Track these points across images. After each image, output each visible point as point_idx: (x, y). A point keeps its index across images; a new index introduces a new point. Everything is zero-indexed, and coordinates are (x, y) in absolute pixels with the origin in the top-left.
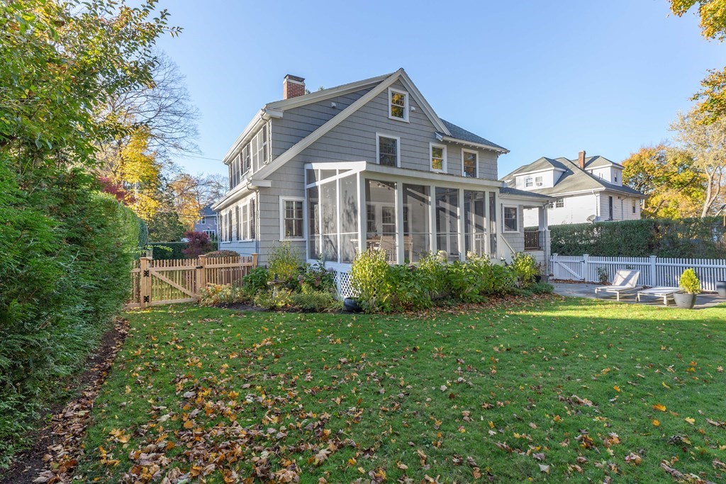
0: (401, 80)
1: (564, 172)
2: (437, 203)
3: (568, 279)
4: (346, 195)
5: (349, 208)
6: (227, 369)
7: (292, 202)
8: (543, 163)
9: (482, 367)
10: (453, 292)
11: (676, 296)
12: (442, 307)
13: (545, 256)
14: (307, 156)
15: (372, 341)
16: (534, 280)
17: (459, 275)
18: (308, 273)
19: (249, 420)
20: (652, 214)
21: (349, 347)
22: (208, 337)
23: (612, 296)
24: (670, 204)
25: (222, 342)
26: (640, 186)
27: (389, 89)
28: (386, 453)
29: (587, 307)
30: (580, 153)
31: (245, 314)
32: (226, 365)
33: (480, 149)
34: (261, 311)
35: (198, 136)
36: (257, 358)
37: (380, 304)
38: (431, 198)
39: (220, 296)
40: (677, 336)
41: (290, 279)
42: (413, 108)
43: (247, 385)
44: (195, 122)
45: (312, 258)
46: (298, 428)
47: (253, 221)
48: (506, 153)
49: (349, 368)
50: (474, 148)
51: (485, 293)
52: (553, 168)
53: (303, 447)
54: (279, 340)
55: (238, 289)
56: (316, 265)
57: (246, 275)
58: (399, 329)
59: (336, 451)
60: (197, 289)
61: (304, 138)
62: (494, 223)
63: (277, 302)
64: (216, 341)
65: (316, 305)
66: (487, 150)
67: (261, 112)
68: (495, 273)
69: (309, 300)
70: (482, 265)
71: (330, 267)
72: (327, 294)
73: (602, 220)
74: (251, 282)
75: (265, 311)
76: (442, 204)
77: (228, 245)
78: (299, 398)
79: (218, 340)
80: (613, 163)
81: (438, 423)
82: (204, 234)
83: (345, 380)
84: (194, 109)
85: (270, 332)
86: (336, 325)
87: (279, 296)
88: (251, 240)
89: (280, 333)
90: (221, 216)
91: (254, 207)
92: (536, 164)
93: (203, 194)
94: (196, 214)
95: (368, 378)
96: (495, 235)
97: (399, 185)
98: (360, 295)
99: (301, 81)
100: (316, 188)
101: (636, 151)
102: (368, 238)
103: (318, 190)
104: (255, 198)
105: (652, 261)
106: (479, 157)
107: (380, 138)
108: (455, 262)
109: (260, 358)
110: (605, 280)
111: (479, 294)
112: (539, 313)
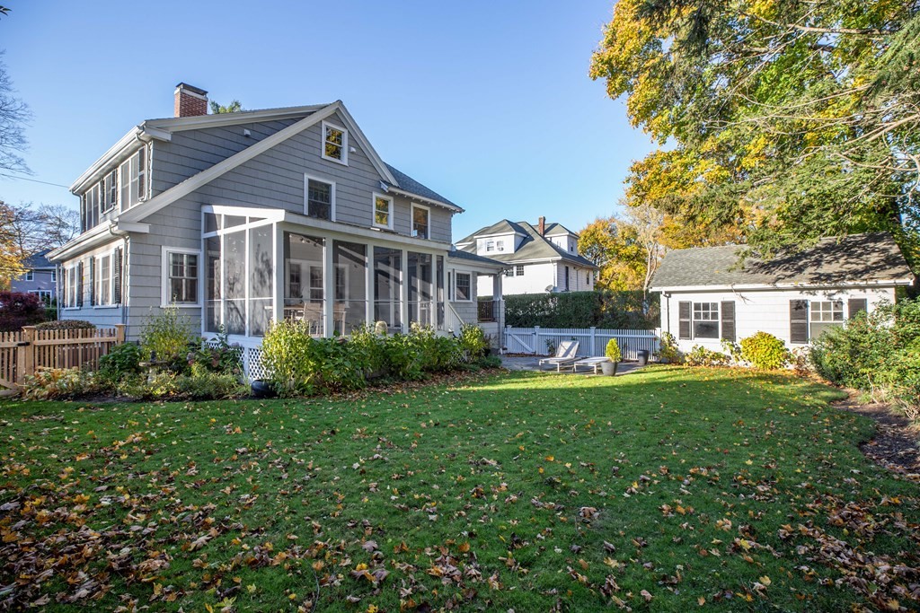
0: (338, 114)
1: (525, 238)
2: (376, 264)
3: (520, 352)
4: (258, 250)
5: (261, 266)
6: (72, 472)
7: (182, 255)
8: (504, 227)
9: (403, 443)
10: (392, 369)
11: (603, 364)
12: (377, 386)
13: (499, 328)
14: (206, 195)
15: (282, 427)
16: (483, 354)
17: (399, 349)
18: (202, 351)
19: (104, 522)
20: (605, 286)
21: (252, 436)
22: (38, 438)
23: (553, 368)
24: (620, 277)
25: (65, 443)
26: (596, 257)
27: (324, 122)
28: (277, 529)
29: (529, 379)
30: (540, 219)
31: (102, 407)
32: (70, 469)
33: (432, 205)
34: (127, 402)
35: (23, 145)
36: (119, 457)
37: (300, 386)
38: (369, 259)
39: (60, 384)
40: (591, 401)
41: (175, 358)
42: (353, 150)
43: (104, 487)
44: (21, 125)
45: (209, 330)
46: (172, 522)
47: (118, 281)
48: (460, 212)
49: (249, 458)
50: (425, 203)
51: (429, 370)
52: (514, 232)
53: (177, 538)
54: (153, 434)
55: (90, 374)
56: (214, 339)
57: (105, 355)
58: (320, 412)
59: (218, 536)
60: (19, 375)
61: (202, 171)
62: (442, 290)
63: (154, 389)
64: (53, 442)
65: (212, 390)
66: (439, 207)
67: (137, 130)
68: (441, 346)
69: (203, 384)
70: (426, 338)
71: (235, 342)
72: (230, 377)
73: (559, 291)
74: (114, 364)
75: (136, 401)
76: (382, 267)
77: (76, 313)
78: (177, 493)
79: (57, 441)
80: (570, 232)
81: (341, 497)
82: (31, 296)
83: (241, 470)
84: (18, 105)
85: (142, 427)
86: (237, 413)
87: (158, 382)
88: (115, 305)
89: (156, 427)
90: (64, 270)
91: (120, 260)
92: (498, 226)
93: (31, 234)
94: (17, 265)
95: (270, 466)
96: (443, 304)
97: (329, 241)
98: (274, 375)
99: (202, 94)
100: (218, 238)
101: (592, 221)
102: (286, 305)
103: (219, 241)
104: (122, 247)
105: (592, 332)
106: (431, 214)
107: (310, 181)
108: (396, 334)
109: (124, 457)
110: (552, 352)
111: (422, 370)
112: (481, 388)
